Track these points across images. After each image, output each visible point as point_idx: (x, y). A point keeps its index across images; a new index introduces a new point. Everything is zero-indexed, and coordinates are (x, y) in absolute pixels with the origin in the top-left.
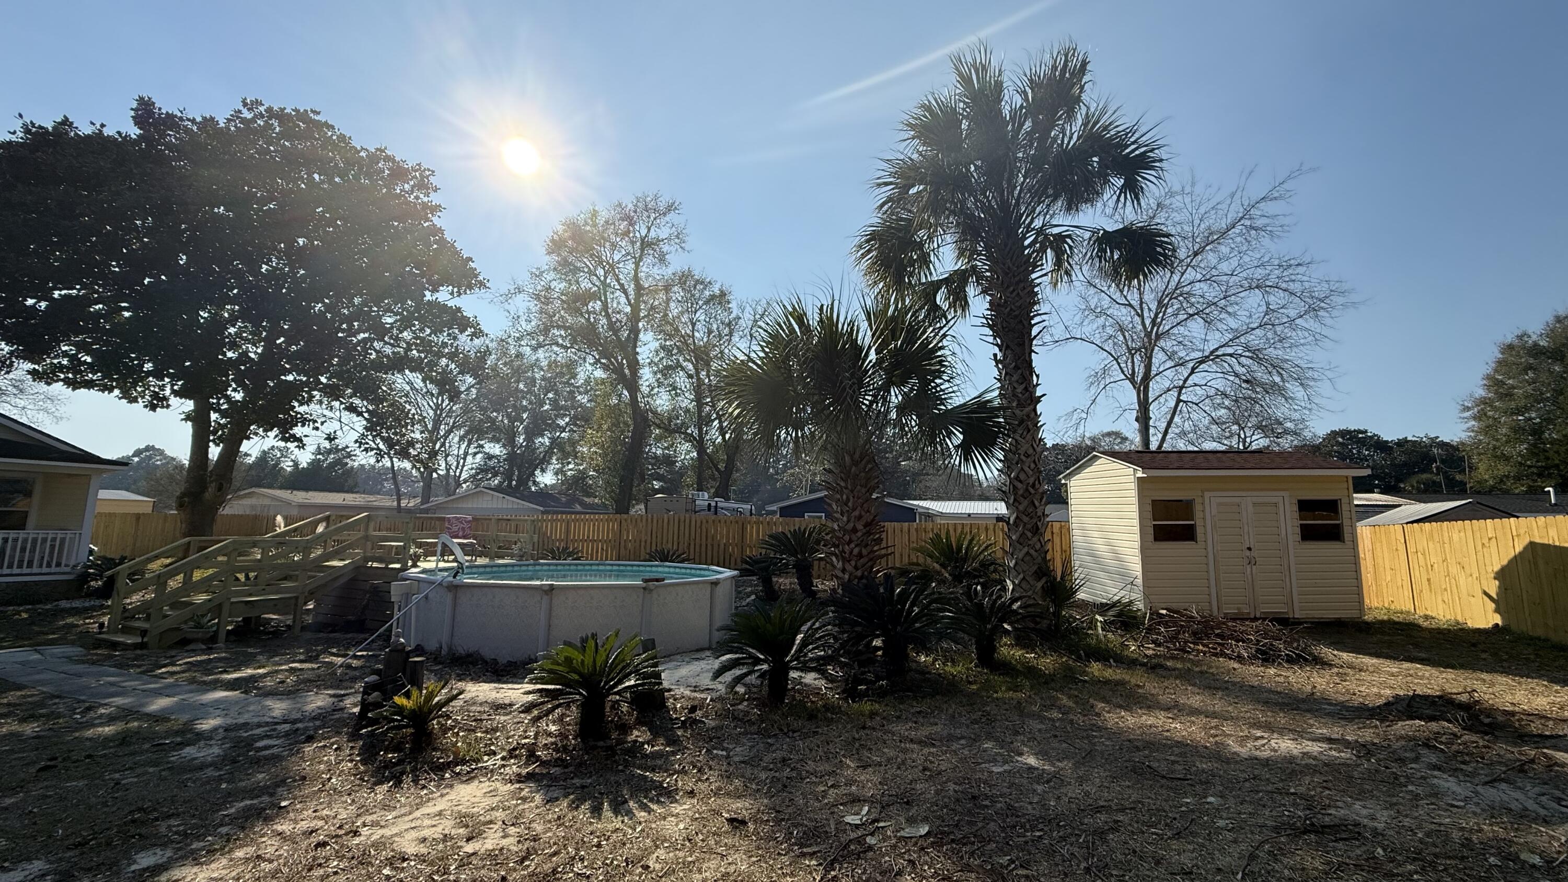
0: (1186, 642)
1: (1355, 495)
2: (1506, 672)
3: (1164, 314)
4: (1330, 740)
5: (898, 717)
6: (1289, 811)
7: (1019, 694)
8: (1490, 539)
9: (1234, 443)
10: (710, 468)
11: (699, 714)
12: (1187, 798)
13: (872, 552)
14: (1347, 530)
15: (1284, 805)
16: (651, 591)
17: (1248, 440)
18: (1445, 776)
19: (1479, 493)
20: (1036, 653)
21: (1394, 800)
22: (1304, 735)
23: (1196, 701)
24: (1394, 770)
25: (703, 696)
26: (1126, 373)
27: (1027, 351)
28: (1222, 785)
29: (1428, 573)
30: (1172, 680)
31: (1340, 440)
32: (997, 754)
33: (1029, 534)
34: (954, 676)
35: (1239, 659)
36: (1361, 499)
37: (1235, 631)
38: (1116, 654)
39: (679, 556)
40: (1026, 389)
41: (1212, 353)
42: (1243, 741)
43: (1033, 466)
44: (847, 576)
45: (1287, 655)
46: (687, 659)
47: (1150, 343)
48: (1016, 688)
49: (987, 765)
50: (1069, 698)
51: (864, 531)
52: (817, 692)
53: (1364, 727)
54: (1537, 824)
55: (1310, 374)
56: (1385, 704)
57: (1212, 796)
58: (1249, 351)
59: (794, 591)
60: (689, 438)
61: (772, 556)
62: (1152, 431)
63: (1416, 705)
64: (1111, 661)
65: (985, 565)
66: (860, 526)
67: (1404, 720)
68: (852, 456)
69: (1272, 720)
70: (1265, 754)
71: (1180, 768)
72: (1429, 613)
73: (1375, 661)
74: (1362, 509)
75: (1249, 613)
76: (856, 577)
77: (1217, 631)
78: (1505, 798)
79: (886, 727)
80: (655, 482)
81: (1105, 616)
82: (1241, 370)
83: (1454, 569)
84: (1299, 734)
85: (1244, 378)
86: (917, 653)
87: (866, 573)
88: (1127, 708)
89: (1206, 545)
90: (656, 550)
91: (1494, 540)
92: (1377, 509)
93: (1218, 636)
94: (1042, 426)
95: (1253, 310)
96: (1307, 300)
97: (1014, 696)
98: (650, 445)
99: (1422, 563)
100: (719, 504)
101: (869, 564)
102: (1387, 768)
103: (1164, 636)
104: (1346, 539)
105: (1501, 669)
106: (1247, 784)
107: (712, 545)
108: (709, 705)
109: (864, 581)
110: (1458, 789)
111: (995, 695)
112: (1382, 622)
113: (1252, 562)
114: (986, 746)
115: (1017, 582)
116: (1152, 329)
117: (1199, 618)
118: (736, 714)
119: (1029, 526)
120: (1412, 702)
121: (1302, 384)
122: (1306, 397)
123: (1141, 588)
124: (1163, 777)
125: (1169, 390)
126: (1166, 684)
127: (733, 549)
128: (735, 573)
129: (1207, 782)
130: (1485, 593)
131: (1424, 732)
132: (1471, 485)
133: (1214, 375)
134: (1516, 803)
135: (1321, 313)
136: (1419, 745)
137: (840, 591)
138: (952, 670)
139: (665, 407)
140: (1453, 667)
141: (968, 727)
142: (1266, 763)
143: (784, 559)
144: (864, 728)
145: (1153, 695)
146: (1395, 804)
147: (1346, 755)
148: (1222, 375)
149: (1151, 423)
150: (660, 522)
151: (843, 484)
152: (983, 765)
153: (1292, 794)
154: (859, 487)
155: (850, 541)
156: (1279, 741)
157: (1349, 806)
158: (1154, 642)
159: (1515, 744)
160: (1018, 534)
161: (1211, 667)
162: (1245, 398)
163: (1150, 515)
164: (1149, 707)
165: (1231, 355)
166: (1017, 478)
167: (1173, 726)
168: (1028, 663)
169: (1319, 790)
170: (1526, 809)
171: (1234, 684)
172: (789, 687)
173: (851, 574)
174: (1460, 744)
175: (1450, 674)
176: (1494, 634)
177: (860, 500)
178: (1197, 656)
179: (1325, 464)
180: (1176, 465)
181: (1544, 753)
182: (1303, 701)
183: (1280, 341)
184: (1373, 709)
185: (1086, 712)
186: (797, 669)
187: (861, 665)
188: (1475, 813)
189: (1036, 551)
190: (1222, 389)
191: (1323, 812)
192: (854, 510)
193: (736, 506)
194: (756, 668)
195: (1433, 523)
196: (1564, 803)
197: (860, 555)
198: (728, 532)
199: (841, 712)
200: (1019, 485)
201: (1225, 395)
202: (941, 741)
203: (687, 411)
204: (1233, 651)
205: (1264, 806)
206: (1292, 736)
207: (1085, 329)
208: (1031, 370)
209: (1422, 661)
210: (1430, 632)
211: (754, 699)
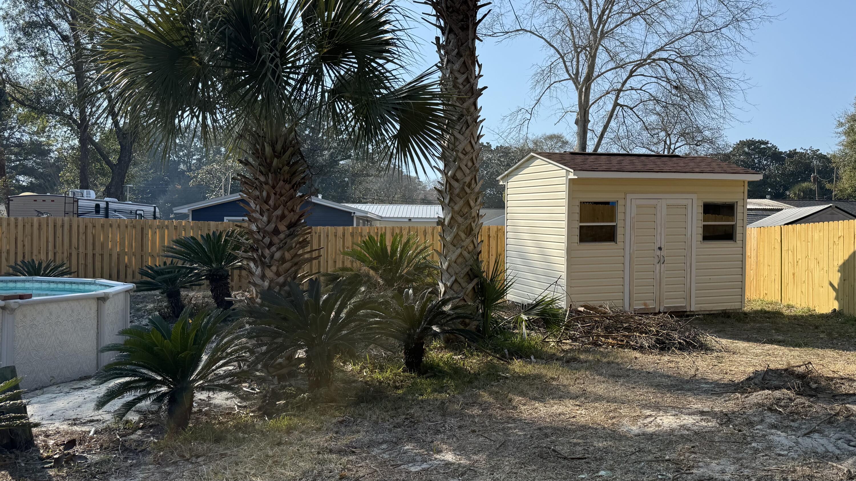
0: (598, 336)
1: (749, 200)
2: (834, 347)
3: (610, 12)
4: (702, 413)
5: (319, 429)
6: (662, 475)
7: (443, 395)
8: (839, 237)
9: (660, 149)
10: (98, 161)
11: (78, 449)
12: (583, 474)
13: (296, 255)
14: (739, 230)
15: (659, 471)
16: (13, 310)
17: (672, 147)
18: (779, 432)
19: (840, 200)
20: (464, 354)
21: (740, 455)
22: (684, 410)
23: (600, 389)
24: (745, 432)
25: (85, 428)
26: (571, 72)
27: (471, 36)
28: (613, 459)
29: (794, 269)
30: (582, 372)
31: (746, 149)
32: (416, 454)
33: (463, 236)
34: (380, 382)
35: (641, 349)
36: (754, 204)
37: (640, 324)
38: (537, 351)
39: (56, 268)
40: (467, 80)
41: (649, 56)
42: (635, 419)
43: (470, 164)
44: (266, 284)
45: (680, 343)
46: (67, 390)
47: (595, 41)
48: (442, 389)
49: (406, 466)
50: (490, 394)
51: (287, 232)
52: (229, 413)
53: (729, 400)
54: (832, 461)
55: (728, 84)
56: (747, 379)
57: (603, 470)
58: (681, 57)
59: (207, 304)
60: (67, 121)
61: (180, 265)
62: (589, 135)
63: (768, 378)
64: (532, 357)
65: (420, 268)
66: (282, 227)
67: (758, 391)
68: (273, 145)
69: (660, 400)
70: (651, 430)
71: (580, 449)
72: (791, 303)
73: (746, 344)
74: (753, 213)
75: (655, 308)
76: (277, 284)
77: (625, 325)
78: (815, 444)
79: (304, 441)
80: (21, 178)
81: (529, 314)
82: (672, 76)
83: (812, 264)
84: (679, 411)
85: (675, 84)
86: (344, 363)
87: (289, 279)
88: (541, 399)
89: (624, 246)
90: (23, 262)
91: (842, 238)
92: (765, 213)
93: (626, 329)
94: (481, 121)
95: (688, 15)
96: (732, 9)
97: (439, 397)
98: (11, 128)
99: (791, 260)
100: (112, 206)
101: (293, 269)
102: (740, 431)
103: (581, 332)
104: (737, 239)
105: (831, 346)
106: (633, 457)
107: (102, 255)
108: (92, 438)
109: (287, 288)
110: (785, 442)
111: (420, 398)
112: (756, 312)
113: (661, 261)
114: (407, 447)
115: (449, 284)
116: (598, 26)
117: (611, 314)
118: (127, 444)
119: (463, 227)
120: (766, 376)
121: (720, 93)
122: (722, 106)
123: (565, 288)
124: (565, 458)
125: (608, 93)
126: (577, 375)
127: (130, 260)
128: (130, 286)
129: (601, 459)
130: (831, 284)
131: (770, 399)
132: (836, 192)
133: (649, 80)
134: (822, 447)
135: (743, 24)
136: (765, 410)
137: (258, 300)
138: (380, 377)
139: (30, 78)
140: (800, 346)
141: (390, 431)
142: (650, 437)
143: (195, 269)
144: (279, 444)
145: (565, 386)
146: (741, 459)
147: (713, 424)
148: (654, 80)
149: (590, 126)
150: (28, 227)
151: (262, 179)
152: (402, 467)
153: (667, 461)
154: (281, 183)
155: (271, 244)
156: (664, 418)
157: (707, 465)
158: (571, 338)
159: (830, 402)
160: (452, 235)
161: (617, 358)
162: (673, 105)
163: (577, 217)
164: (561, 397)
165: (665, 60)
166: (454, 177)
167: (579, 412)
168: (455, 364)
169: (687, 454)
170: (827, 451)
171: (634, 371)
172: (195, 410)
173: (271, 281)
174: (793, 406)
175: (796, 352)
176: (832, 318)
177: (283, 198)
178: (606, 348)
179: (728, 170)
180: (604, 167)
181: (846, 407)
182: (688, 382)
183: (707, 49)
184: (738, 383)
185: (504, 407)
186: (202, 388)
187: (281, 378)
188: (793, 459)
189: (469, 253)
190: (654, 94)
191: (688, 472)
192: (275, 208)
193: (134, 208)
194: (151, 392)
195: (803, 225)
196: (852, 444)
197: (283, 260)
198: (123, 239)
199: (255, 430)
200: (455, 184)
201: (658, 101)
202: (361, 448)
203: (63, 85)
204: (637, 343)
205: (644, 474)
206: (674, 412)
207: (535, 21)
208: (474, 59)
209: (779, 343)
210: (789, 319)
211: (151, 427)
